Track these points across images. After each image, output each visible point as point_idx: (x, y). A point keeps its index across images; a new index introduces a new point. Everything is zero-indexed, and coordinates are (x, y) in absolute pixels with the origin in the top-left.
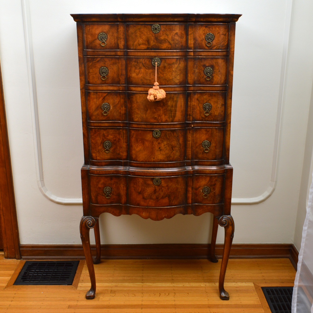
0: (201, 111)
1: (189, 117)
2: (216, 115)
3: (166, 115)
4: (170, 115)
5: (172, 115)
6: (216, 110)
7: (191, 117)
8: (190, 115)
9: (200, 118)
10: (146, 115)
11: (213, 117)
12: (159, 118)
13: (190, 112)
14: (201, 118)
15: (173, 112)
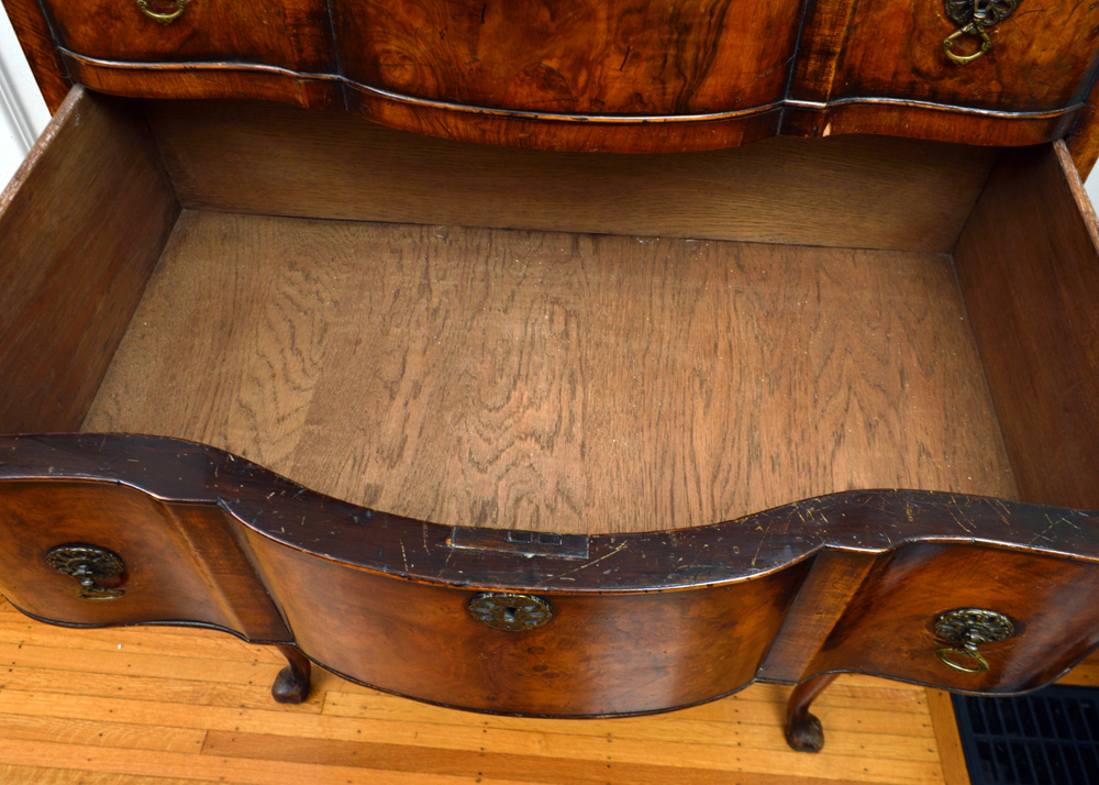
0: (924, 18)
1: (813, 65)
2: (1034, 64)
3: (637, 56)
4: (666, 56)
5: (689, 55)
6: (1047, 26)
7: (834, 65)
8: (826, 54)
9: (895, 74)
10: (473, 52)
11: (1007, 79)
12: (582, 79)
13: (833, 26)
14: (903, 79)
15: (692, 37)
